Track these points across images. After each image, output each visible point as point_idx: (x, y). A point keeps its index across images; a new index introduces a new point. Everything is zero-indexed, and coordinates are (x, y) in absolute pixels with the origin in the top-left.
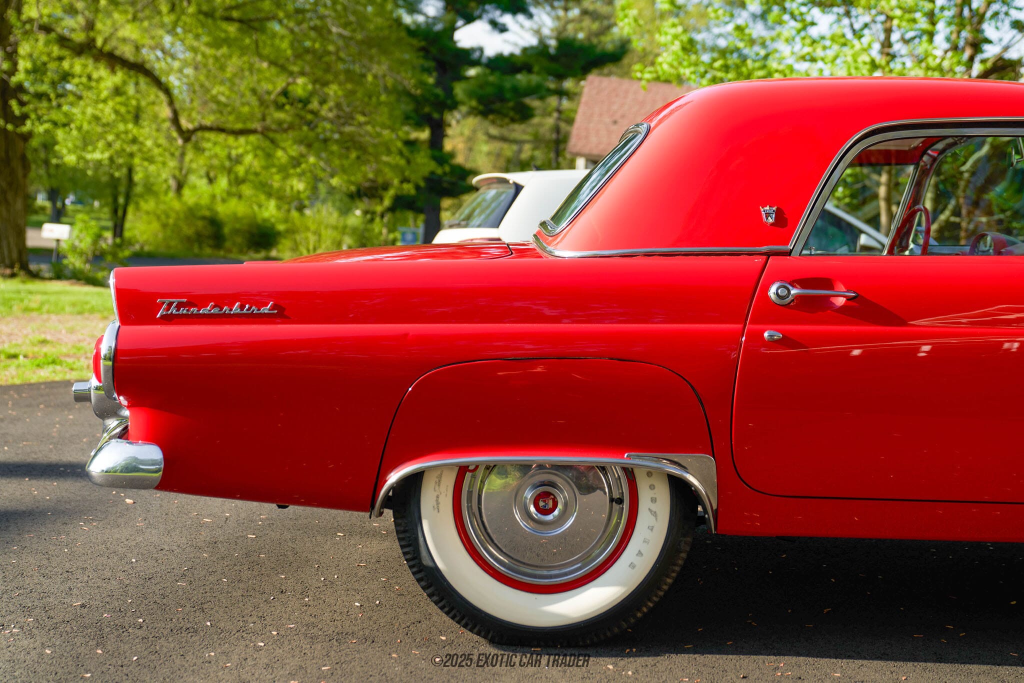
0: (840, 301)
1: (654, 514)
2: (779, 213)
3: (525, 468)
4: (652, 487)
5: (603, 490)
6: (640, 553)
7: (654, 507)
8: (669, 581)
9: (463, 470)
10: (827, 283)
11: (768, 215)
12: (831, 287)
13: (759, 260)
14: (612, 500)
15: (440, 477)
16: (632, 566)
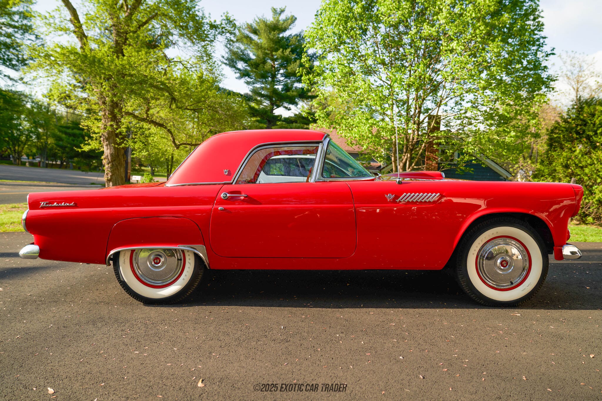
0: (242, 198)
1: (190, 263)
2: (229, 172)
3: (151, 250)
4: (189, 255)
5: (175, 256)
6: (186, 275)
7: (190, 261)
8: (197, 284)
9: (133, 251)
10: (239, 192)
11: (225, 172)
12: (241, 194)
13: (221, 186)
14: (178, 260)
15: (125, 254)
16: (184, 279)
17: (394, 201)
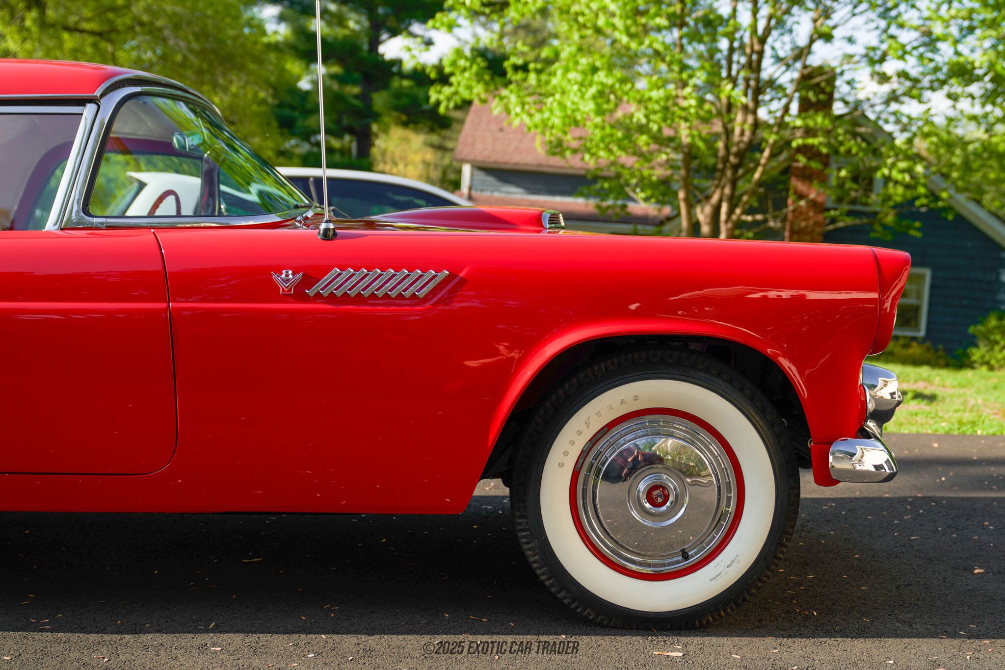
17: (299, 293)
